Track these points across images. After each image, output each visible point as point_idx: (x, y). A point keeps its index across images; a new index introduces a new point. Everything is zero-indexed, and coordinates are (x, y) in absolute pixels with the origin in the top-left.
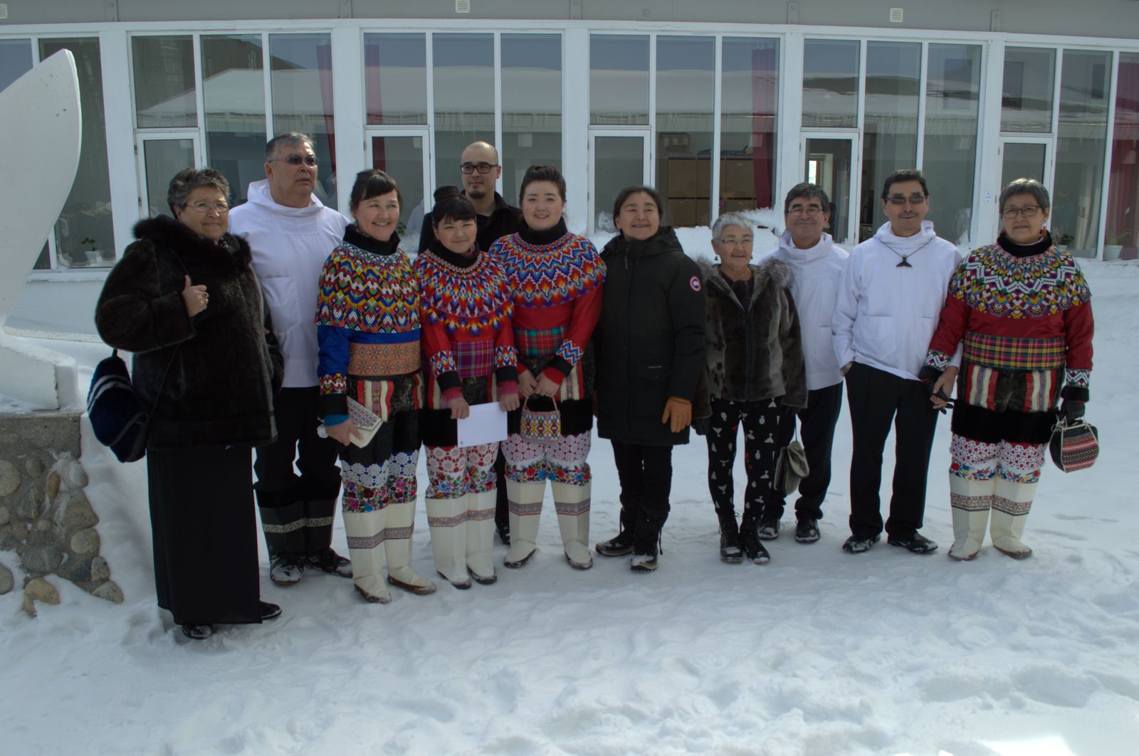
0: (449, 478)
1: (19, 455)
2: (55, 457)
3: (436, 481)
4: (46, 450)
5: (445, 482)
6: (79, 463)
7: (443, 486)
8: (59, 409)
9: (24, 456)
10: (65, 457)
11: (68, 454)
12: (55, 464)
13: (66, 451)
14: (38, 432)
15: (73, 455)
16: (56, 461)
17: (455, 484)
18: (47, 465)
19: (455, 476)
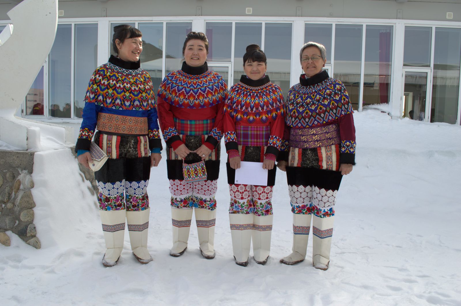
0: (239, 203)
1: (4, 170)
2: (20, 172)
3: (233, 204)
4: (17, 169)
5: (237, 205)
6: (31, 176)
7: (236, 207)
8: (27, 150)
9: (6, 171)
10: (25, 172)
11: (26, 171)
12: (20, 175)
13: (26, 170)
14: (14, 159)
15: (28, 172)
16: (20, 174)
17: (242, 206)
18: (16, 176)
19: (241, 201)
